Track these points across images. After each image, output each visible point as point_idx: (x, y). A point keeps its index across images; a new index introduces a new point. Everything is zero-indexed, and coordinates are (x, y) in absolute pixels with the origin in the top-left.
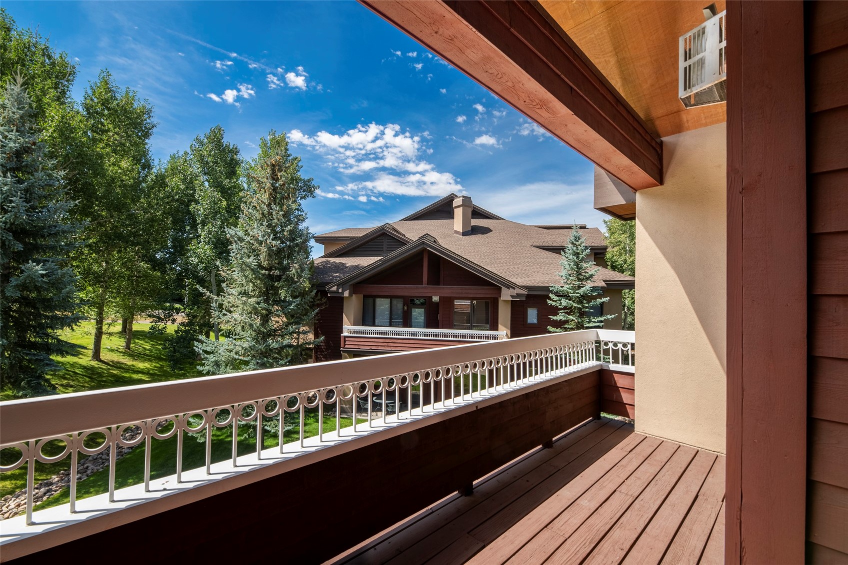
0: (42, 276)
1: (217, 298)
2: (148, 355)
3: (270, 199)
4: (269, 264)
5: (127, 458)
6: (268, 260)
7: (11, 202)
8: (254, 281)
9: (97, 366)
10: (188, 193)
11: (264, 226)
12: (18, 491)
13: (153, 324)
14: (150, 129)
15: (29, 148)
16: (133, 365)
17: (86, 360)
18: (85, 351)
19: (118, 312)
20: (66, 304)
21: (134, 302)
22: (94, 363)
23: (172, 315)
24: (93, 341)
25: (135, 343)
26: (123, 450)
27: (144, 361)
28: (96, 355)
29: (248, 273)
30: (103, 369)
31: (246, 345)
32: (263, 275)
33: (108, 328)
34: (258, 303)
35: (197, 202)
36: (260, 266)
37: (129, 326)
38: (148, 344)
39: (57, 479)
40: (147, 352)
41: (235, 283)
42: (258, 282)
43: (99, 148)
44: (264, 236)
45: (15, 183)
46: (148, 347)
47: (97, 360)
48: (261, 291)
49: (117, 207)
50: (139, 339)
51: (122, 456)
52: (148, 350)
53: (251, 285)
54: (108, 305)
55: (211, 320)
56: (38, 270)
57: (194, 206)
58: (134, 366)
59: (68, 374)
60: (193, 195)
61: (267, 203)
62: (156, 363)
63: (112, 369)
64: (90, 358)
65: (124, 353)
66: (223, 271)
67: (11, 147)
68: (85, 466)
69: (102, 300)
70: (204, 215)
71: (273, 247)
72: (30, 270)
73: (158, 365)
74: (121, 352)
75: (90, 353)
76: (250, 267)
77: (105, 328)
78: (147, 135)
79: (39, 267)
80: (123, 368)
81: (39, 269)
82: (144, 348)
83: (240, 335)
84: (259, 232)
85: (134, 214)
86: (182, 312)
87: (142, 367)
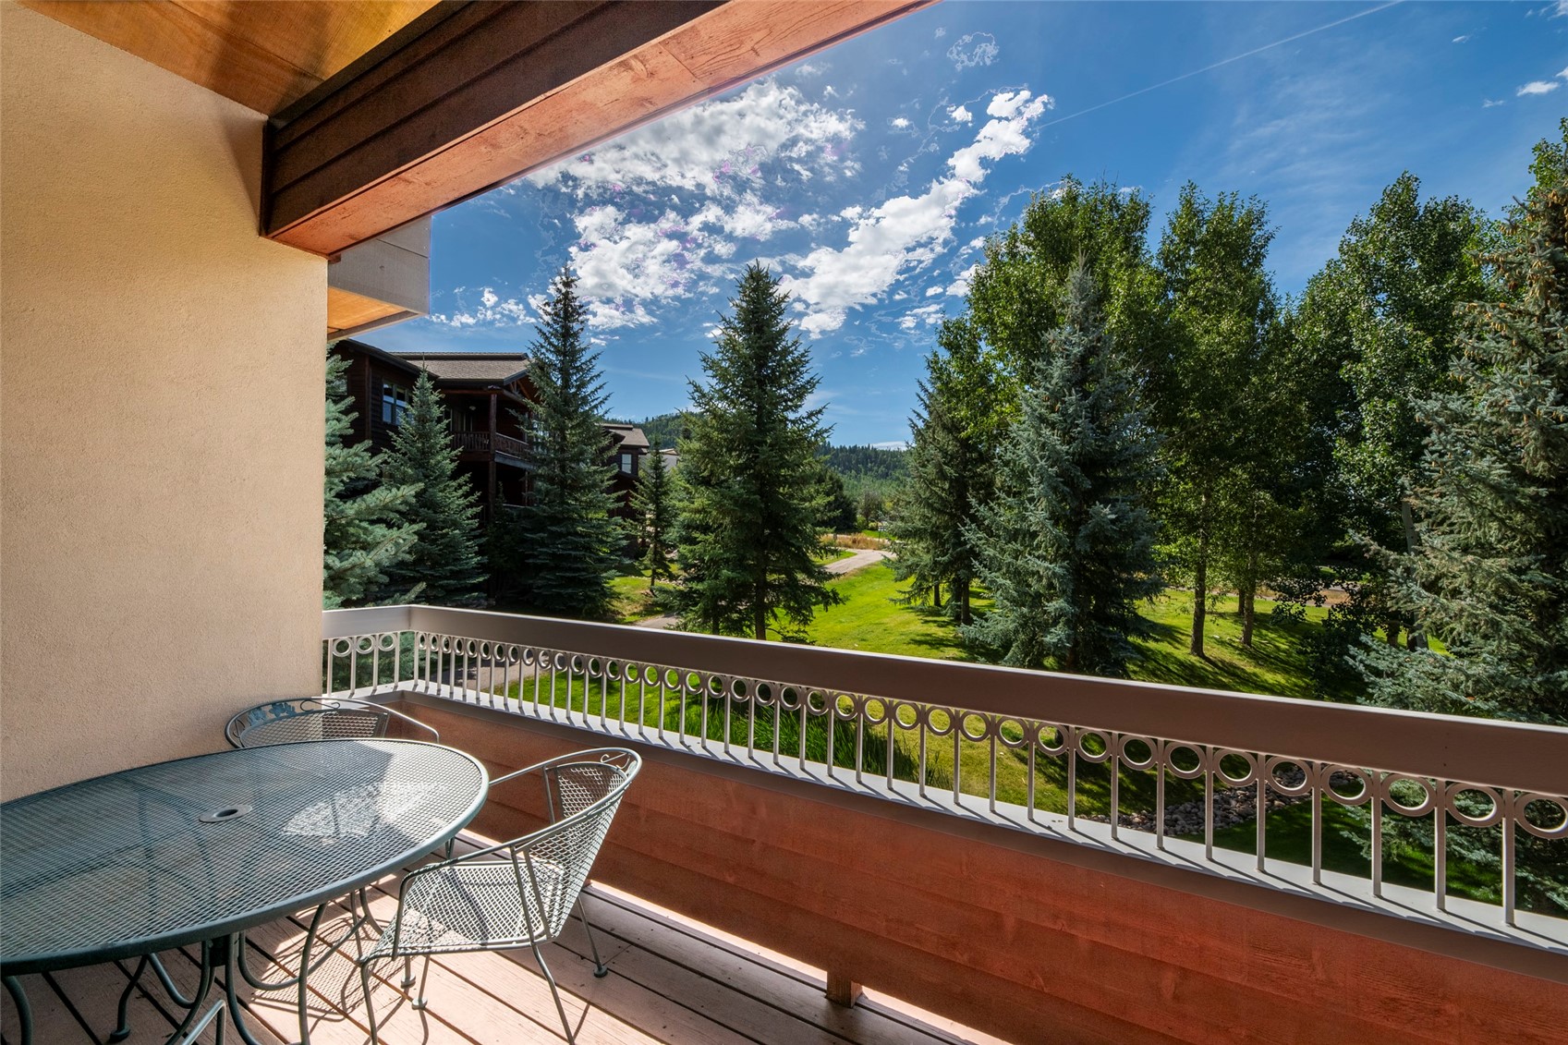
0: (1113, 522)
1: (1398, 557)
2: (1282, 661)
3: (1549, 298)
4: (1552, 469)
5: (1235, 832)
6: (1547, 459)
7: (1078, 425)
8: (1503, 516)
9: (1198, 664)
10: (1339, 344)
11: (1525, 373)
12: (1094, 814)
13: (1280, 603)
14: (1262, 247)
15: (1094, 347)
16: (1255, 674)
17: (1183, 653)
18: (1183, 638)
19: (1228, 578)
20: (1144, 561)
21: (1255, 563)
22: (1194, 659)
23: (1316, 590)
24: (1191, 623)
25: (1260, 636)
26: (1231, 816)
27: (1274, 671)
28: (1197, 647)
29: (1482, 495)
30: (1206, 670)
31: (1477, 670)
32: (1536, 498)
33: (1213, 605)
34: (1519, 571)
35: (1357, 357)
36: (1520, 476)
37: (1248, 603)
38: (1283, 641)
39: (1137, 820)
40: (1282, 655)
41: (1448, 522)
42: (1519, 517)
43: (1178, 313)
44: (1526, 399)
45: (1080, 400)
46: (1283, 647)
47: (1198, 655)
48: (1529, 539)
49: (1213, 400)
50: (1267, 629)
51: (1228, 824)
52: (1284, 651)
53: (1495, 525)
54: (1211, 566)
55: (1389, 604)
56: (1106, 515)
57: (1349, 367)
58: (1257, 677)
59: (1159, 670)
60: (1348, 344)
61: (1537, 313)
62: (1297, 677)
63: (1220, 675)
64: (1189, 651)
65: (1242, 651)
66: (1417, 496)
67: (1075, 354)
68: (1174, 816)
69: (1202, 557)
70: (1373, 380)
71: (1559, 422)
72: (1098, 513)
73: (1300, 683)
74: (1237, 648)
75: (1189, 641)
76: (1484, 482)
77: (1208, 603)
78: (1257, 260)
79: (1107, 510)
80: (1238, 677)
81: (1107, 512)
82: (1275, 646)
83: (1471, 646)
84: (1510, 391)
85: (1240, 407)
86: (1336, 584)
87: (1271, 681)
